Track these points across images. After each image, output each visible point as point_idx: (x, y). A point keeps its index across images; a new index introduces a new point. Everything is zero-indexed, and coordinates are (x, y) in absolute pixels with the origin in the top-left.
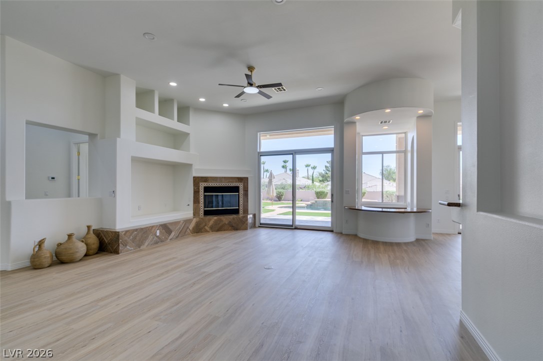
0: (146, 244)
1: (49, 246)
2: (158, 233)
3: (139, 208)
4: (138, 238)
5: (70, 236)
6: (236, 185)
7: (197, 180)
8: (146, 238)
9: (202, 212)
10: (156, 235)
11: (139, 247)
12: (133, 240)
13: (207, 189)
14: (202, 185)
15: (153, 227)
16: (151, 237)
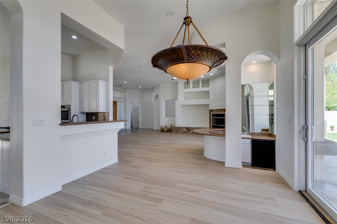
0: (180, 132)
1: (163, 127)
2: (184, 130)
3: (194, 122)
4: (177, 130)
5: (165, 126)
6: (223, 113)
7: (211, 111)
8: (180, 130)
9: (212, 126)
10: (183, 130)
11: (178, 132)
12: (176, 130)
13: (214, 115)
14: (212, 113)
15: (182, 127)
16: (181, 131)
